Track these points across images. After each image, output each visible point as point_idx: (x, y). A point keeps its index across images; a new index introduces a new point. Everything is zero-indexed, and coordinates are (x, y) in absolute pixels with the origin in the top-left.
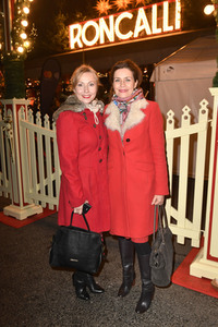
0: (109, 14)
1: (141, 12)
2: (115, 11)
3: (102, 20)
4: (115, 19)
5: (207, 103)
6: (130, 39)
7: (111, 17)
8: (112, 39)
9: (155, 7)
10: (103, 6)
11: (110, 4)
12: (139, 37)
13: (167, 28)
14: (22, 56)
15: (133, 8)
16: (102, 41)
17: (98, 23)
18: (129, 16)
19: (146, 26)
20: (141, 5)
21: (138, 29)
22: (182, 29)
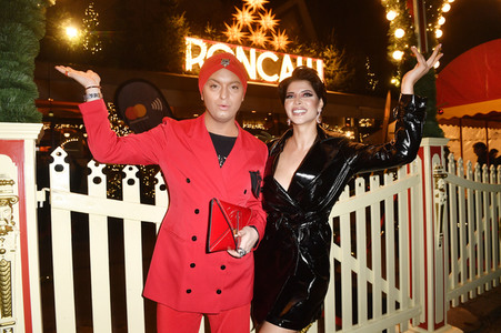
3: (240, 49)
6: (275, 83)
7: (253, 51)
8: (252, 76)
10: (234, 33)
17: (234, 51)
20: (286, 52)
21: (284, 74)
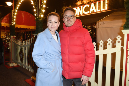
0: (81, 6)
1: (93, 4)
2: (83, 4)
3: (78, 8)
4: (83, 7)
5: (121, 37)
6: (88, 14)
7: (82, 7)
9: (97, 3)
10: (79, 3)
11: (81, 2)
12: (92, 13)
13: (102, 9)
14: (43, 18)
15: (89, 3)
16: (78, 15)
17: (77, 8)
18: (88, 6)
19: (94, 9)
20: (92, 2)
21: (91, 10)
22: (108, 9)
